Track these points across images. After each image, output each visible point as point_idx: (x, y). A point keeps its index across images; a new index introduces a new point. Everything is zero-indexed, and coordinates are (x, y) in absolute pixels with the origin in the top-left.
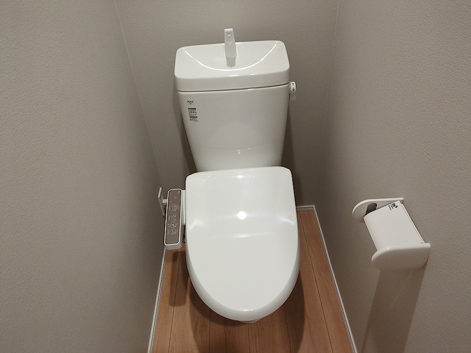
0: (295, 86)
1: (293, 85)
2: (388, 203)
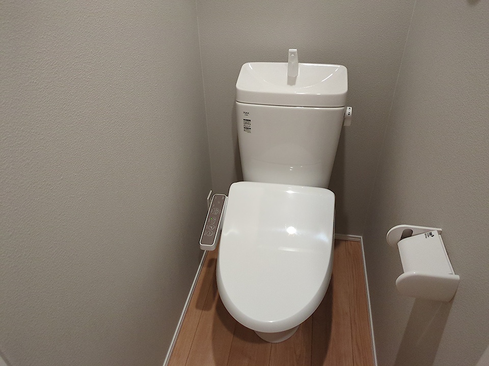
0: (351, 111)
1: (349, 110)
2: (424, 231)
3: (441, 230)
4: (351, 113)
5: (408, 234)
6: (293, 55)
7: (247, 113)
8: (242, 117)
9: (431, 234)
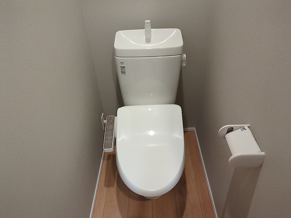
0: (185, 56)
2: (240, 128)
3: (249, 125)
4: (185, 58)
5: (231, 130)
6: (148, 24)
7: (122, 63)
8: (119, 65)
9: (244, 128)
